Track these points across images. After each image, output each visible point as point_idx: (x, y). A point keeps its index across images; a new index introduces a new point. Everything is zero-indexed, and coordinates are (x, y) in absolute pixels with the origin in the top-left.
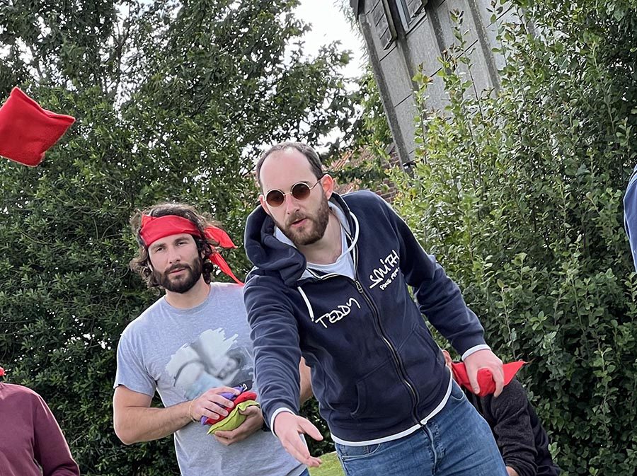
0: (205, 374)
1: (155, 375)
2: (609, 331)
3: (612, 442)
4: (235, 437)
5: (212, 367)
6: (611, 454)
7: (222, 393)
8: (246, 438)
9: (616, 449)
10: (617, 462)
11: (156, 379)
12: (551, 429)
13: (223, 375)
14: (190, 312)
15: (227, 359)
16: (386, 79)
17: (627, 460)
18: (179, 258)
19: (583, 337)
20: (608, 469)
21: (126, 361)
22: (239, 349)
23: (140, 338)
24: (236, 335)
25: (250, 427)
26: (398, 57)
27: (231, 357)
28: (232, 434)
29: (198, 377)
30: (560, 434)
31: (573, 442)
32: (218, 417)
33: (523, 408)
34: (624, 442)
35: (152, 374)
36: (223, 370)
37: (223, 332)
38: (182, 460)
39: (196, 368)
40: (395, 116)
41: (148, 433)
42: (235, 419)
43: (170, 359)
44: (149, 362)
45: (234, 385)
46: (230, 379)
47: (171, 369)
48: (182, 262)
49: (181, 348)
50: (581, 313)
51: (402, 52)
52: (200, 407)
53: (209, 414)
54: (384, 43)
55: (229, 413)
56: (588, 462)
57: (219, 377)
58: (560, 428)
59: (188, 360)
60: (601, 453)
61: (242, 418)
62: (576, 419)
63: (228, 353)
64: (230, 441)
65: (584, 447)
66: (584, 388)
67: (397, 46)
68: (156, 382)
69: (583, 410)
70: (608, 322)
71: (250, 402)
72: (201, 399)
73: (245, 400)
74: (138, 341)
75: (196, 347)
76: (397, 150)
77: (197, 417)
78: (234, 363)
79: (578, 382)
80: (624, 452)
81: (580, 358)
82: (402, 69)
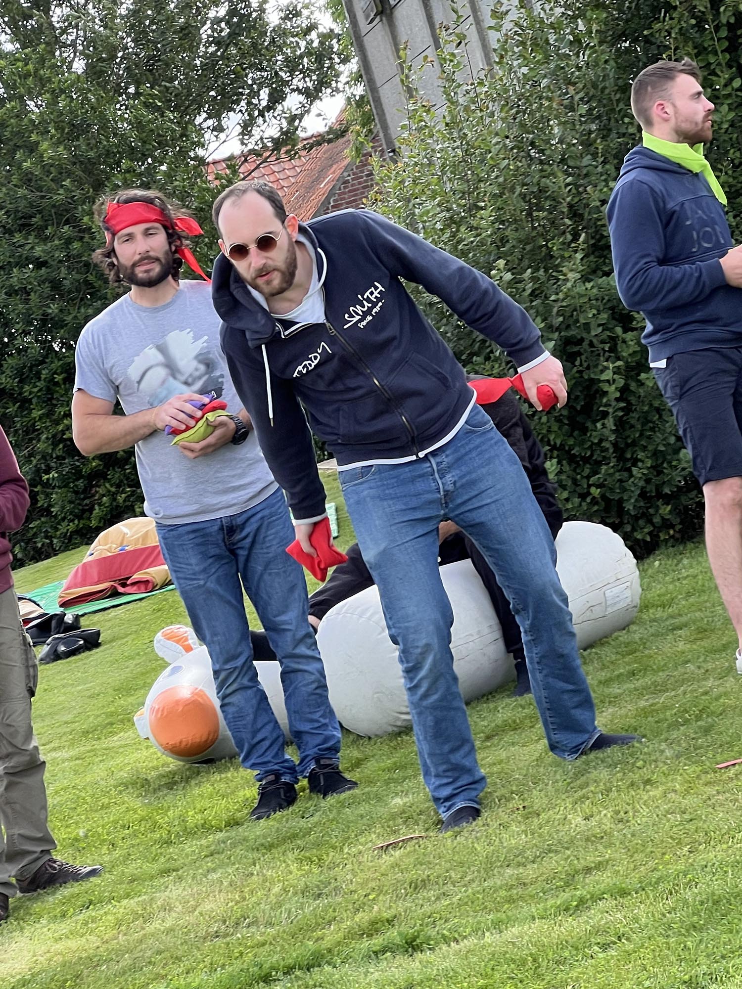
0: (171, 379)
1: (116, 379)
2: (613, 340)
3: (615, 460)
4: (201, 449)
5: (179, 372)
6: (614, 473)
7: (190, 401)
8: (214, 450)
9: (620, 467)
10: (621, 481)
11: (117, 384)
12: (549, 444)
13: (190, 380)
14: (156, 310)
15: (195, 363)
16: (370, 57)
17: (632, 480)
18: (149, 249)
19: (585, 344)
20: (611, 489)
21: (86, 363)
22: (208, 353)
23: (101, 338)
24: (206, 338)
25: (218, 439)
26: (383, 33)
27: (200, 362)
28: (198, 446)
29: (163, 382)
30: (558, 449)
31: (572, 459)
32: (184, 427)
33: (514, 420)
34: (628, 460)
35: (113, 377)
36: (191, 375)
37: (191, 334)
38: (144, 474)
39: (160, 373)
40: (379, 98)
41: (109, 443)
42: (202, 430)
43: (133, 361)
44: (110, 365)
45: (203, 392)
46: (198, 385)
47: (134, 373)
48: (152, 254)
49: (146, 350)
50: (582, 321)
51: (387, 28)
52: (164, 416)
53: (174, 423)
54: (367, 17)
55: (197, 422)
56: (588, 481)
57: (186, 383)
58: (558, 442)
59: (153, 363)
60: (603, 471)
61: (210, 429)
62: (576, 433)
63: (196, 357)
64: (196, 454)
65: (585, 464)
66: (585, 399)
67: (381, 20)
68: (117, 387)
69: (584, 423)
70: (611, 330)
71: (220, 412)
72: (166, 406)
73: (214, 409)
74: (99, 341)
75: (162, 349)
76: (381, 135)
77: (160, 425)
78: (202, 368)
79: (579, 394)
80: (629, 470)
81: (581, 368)
82: (388, 46)
